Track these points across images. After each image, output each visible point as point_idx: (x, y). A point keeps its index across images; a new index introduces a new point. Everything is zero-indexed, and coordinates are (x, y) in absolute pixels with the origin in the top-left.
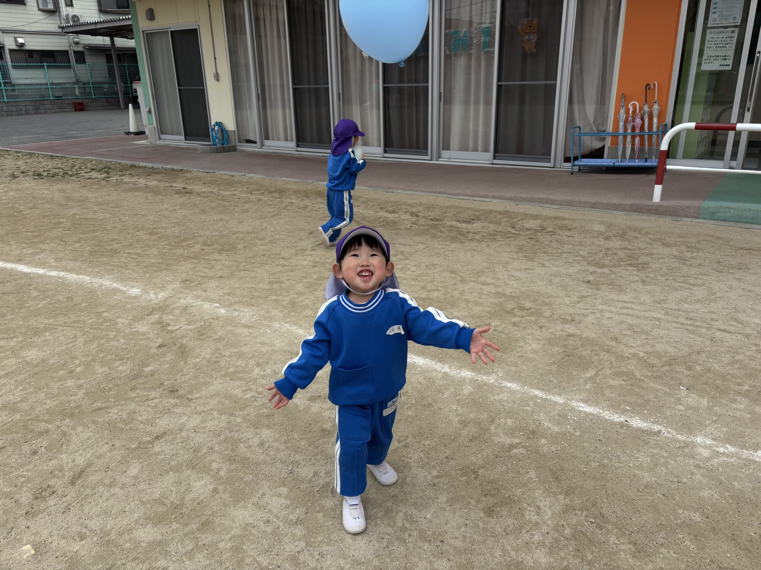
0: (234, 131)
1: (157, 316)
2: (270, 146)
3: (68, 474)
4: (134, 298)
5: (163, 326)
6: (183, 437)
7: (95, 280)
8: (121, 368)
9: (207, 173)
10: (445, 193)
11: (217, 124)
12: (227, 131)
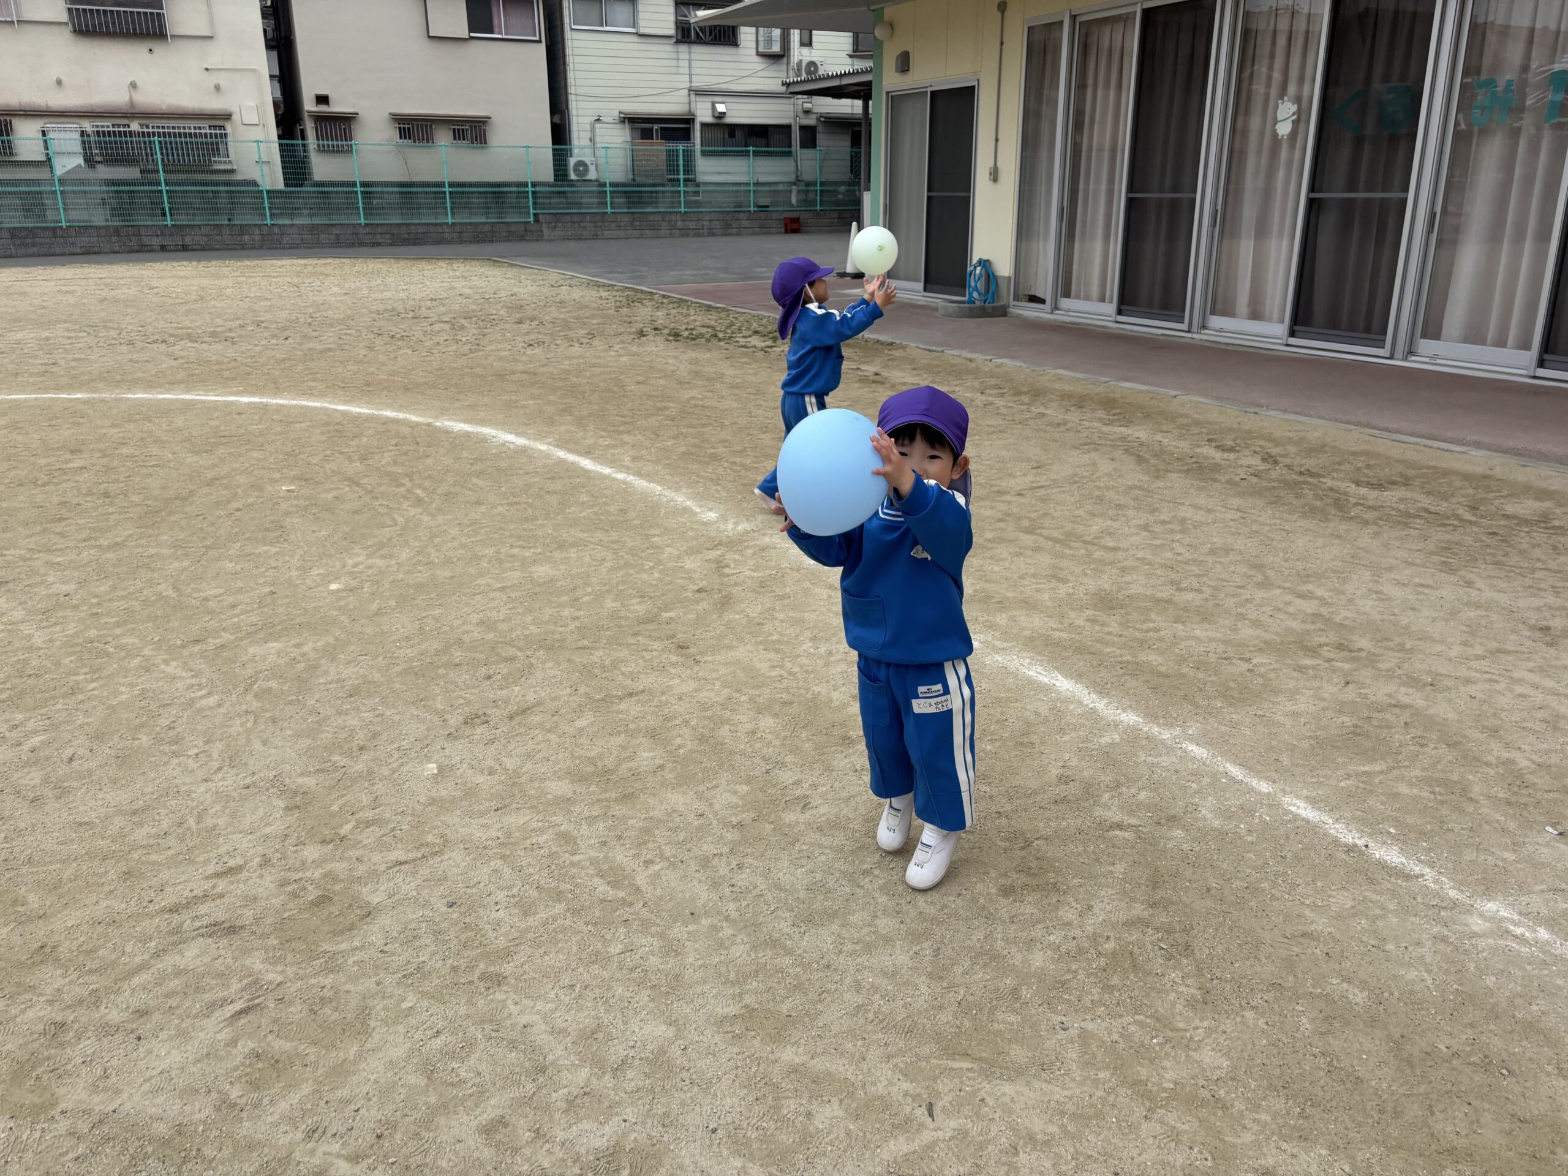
0: (1009, 278)
1: (719, 552)
2: (1069, 310)
3: (512, 708)
4: (705, 524)
5: (720, 565)
6: (660, 702)
7: (667, 493)
8: (636, 607)
9: (930, 351)
10: (1368, 425)
11: (981, 262)
12: (996, 277)
